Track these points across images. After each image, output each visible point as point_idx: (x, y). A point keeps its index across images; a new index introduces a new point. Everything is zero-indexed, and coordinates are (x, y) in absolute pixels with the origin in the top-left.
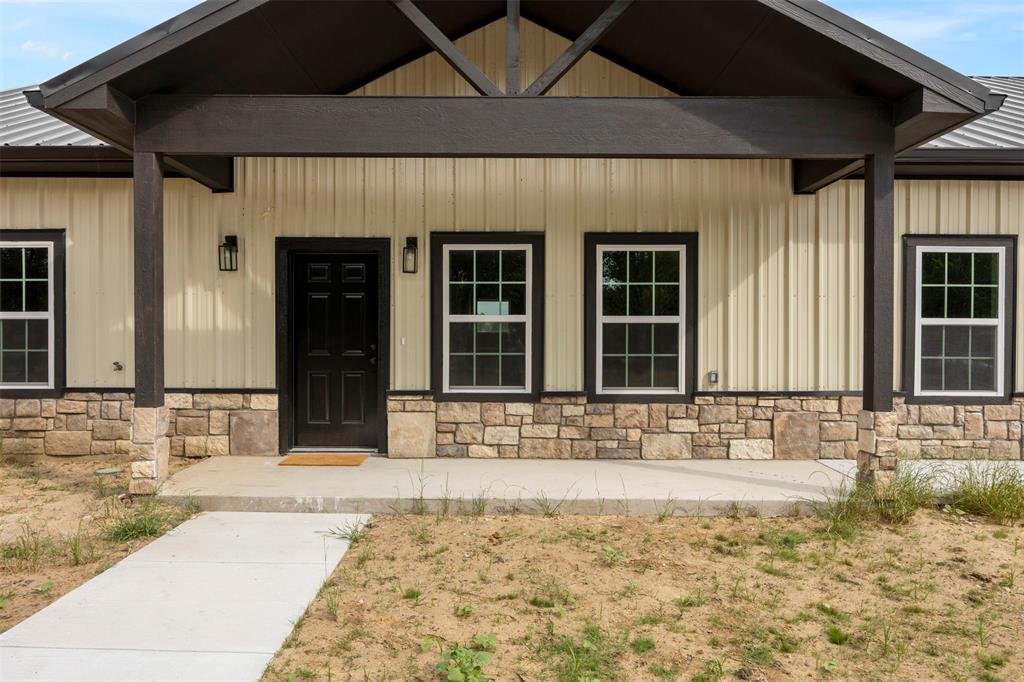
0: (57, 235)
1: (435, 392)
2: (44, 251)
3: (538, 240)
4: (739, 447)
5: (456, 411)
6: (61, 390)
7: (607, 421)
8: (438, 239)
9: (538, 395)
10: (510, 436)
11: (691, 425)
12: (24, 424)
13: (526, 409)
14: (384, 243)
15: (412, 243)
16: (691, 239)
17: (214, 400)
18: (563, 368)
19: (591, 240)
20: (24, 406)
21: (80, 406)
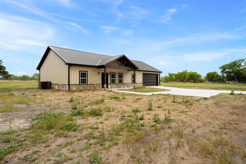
0: (87, 72)
1: (110, 84)
2: (86, 73)
3: (116, 73)
4: (125, 87)
5: (112, 85)
6: (87, 84)
7: (119, 85)
8: (111, 73)
9: (116, 84)
10: (114, 87)
11: (123, 86)
12: (85, 87)
13: (115, 85)
14: (108, 73)
15: (109, 73)
16: (123, 73)
17: (98, 85)
19: (118, 73)
20: (85, 86)
21: (88, 85)
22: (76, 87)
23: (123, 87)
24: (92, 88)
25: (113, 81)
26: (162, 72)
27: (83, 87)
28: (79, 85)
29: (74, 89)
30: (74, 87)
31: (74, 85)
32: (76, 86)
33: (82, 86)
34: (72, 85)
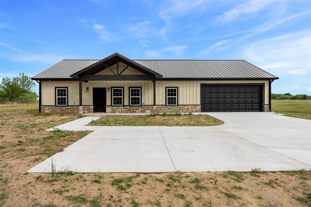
1: (111, 106)
2: (66, 89)
3: (123, 88)
5: (114, 108)
6: (68, 106)
7: (132, 109)
8: (112, 88)
9: (124, 106)
11: (141, 109)
12: (63, 110)
13: (122, 107)
14: (105, 88)
15: (107, 88)
16: (141, 88)
17: (86, 107)
18: (126, 103)
19: (129, 88)
20: (63, 107)
21: (70, 107)
22: (50, 109)
23: (142, 112)
24: (76, 112)
25: (118, 102)
26: (278, 78)
27: (60, 109)
28: (55, 107)
29: (47, 112)
30: (47, 109)
31: (48, 107)
32: (49, 107)
33: (58, 107)
34: (44, 106)
